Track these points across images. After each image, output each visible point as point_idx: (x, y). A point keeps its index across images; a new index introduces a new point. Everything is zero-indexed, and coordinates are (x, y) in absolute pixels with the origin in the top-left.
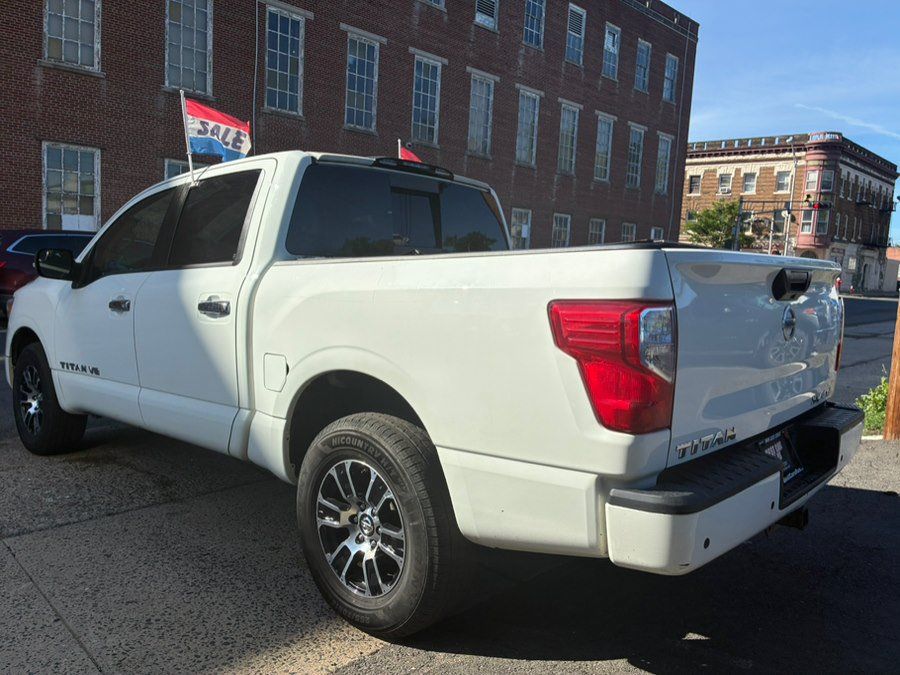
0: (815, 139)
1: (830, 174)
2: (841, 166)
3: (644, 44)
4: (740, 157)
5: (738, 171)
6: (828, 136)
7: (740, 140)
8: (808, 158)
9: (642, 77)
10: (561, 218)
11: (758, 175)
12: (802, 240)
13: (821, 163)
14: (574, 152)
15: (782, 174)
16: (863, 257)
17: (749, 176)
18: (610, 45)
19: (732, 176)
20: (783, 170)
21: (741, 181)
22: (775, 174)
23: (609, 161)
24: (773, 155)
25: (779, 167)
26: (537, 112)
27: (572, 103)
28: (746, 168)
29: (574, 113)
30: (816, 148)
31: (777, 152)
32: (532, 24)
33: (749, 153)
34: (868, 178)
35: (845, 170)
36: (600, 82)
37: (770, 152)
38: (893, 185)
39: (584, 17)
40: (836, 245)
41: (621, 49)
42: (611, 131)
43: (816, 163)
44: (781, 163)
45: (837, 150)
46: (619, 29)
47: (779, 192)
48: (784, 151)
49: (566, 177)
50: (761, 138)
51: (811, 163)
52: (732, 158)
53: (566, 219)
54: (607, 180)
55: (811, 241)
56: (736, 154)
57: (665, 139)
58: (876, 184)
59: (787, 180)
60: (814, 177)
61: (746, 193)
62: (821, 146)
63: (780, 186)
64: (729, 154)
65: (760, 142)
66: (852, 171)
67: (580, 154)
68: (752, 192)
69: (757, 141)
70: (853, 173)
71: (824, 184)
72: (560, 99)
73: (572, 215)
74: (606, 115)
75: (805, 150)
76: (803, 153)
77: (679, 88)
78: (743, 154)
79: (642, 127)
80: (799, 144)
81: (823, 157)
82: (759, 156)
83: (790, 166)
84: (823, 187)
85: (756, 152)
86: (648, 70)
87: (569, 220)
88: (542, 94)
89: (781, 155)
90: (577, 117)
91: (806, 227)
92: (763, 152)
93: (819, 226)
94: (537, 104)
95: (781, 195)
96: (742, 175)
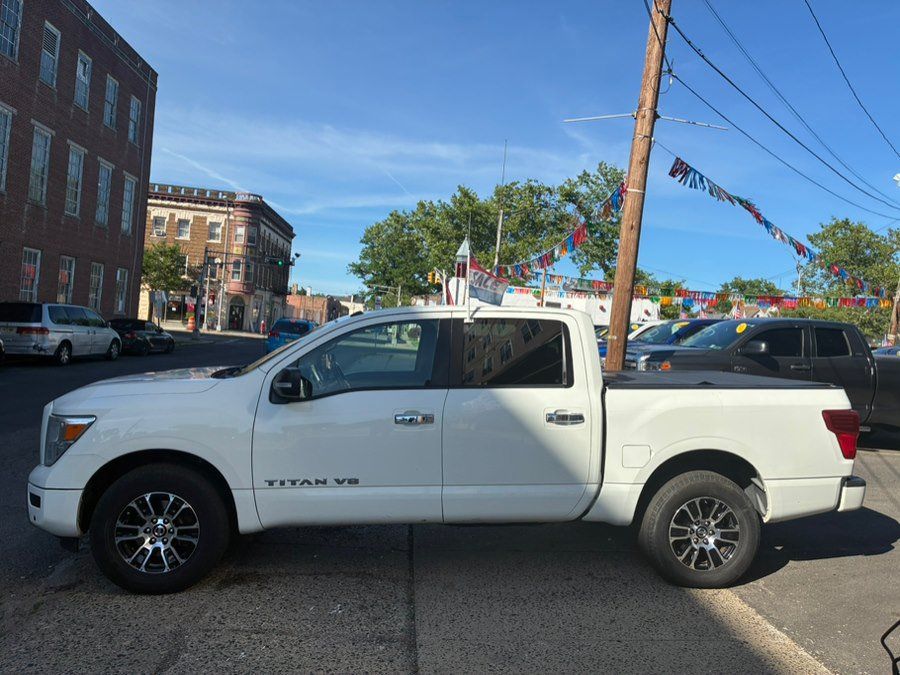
0: (240, 199)
1: (253, 230)
2: (262, 225)
3: (111, 82)
4: (174, 203)
5: (172, 216)
6: (252, 197)
7: (173, 187)
8: (236, 213)
9: (108, 114)
10: (30, 253)
11: (191, 222)
12: (232, 286)
13: (247, 220)
14: (45, 181)
15: (214, 225)
16: (273, 302)
17: (183, 222)
18: (82, 75)
19: (167, 220)
20: (214, 221)
21: (176, 226)
22: (208, 223)
23: (79, 195)
24: (206, 207)
25: (211, 218)
26: (8, 130)
27: (45, 127)
28: (180, 215)
29: (47, 138)
30: (242, 207)
31: (209, 204)
32: (7, 33)
33: (183, 201)
34: (277, 236)
35: (263, 228)
36: (72, 111)
37: (202, 203)
38: (290, 243)
39: (59, 38)
40: (258, 292)
41: (91, 82)
42: (82, 164)
43: (243, 219)
44: (213, 214)
45: (258, 211)
46: (90, 59)
47: (212, 241)
48: (215, 204)
49: (36, 207)
50: (194, 189)
51: (238, 219)
52: (166, 202)
53: (36, 255)
54: (76, 215)
55: (240, 287)
56: (169, 199)
57: (130, 181)
58: (281, 241)
59: (219, 231)
60: (241, 231)
61: (181, 238)
62: (245, 205)
63: (212, 236)
64: (163, 199)
65: (193, 192)
66: (266, 229)
67: (51, 184)
68: (186, 237)
69: (190, 191)
70: (268, 231)
71: (250, 239)
72: (33, 121)
73: (42, 251)
74: (77, 146)
75: (233, 206)
76: (231, 209)
77: (142, 131)
78: (176, 200)
79: (111, 165)
80: (228, 201)
81: (248, 214)
82: (193, 205)
83: (221, 219)
84: (249, 241)
85: (189, 201)
86: (115, 107)
87: (39, 255)
88: (15, 111)
89: (212, 208)
90: (49, 143)
91: (236, 275)
92: (196, 202)
93: (247, 276)
94: (9, 122)
95: (214, 244)
96: (176, 220)
